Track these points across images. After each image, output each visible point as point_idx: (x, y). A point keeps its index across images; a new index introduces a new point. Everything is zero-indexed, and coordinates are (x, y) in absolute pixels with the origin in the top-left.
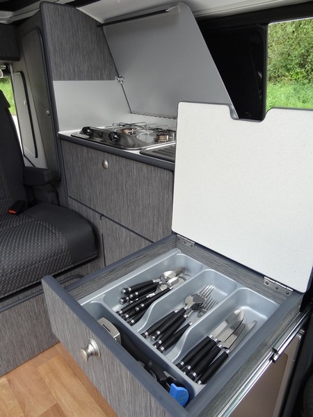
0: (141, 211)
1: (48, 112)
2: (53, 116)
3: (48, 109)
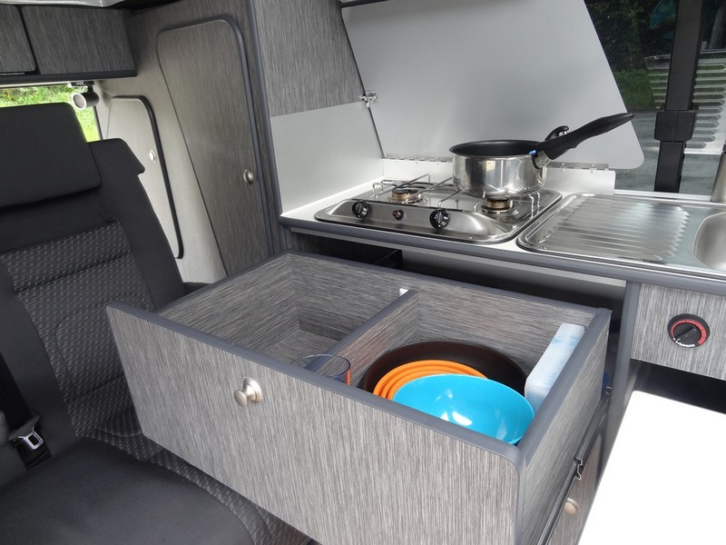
1: (250, 176)
2: (265, 185)
3: (250, 170)
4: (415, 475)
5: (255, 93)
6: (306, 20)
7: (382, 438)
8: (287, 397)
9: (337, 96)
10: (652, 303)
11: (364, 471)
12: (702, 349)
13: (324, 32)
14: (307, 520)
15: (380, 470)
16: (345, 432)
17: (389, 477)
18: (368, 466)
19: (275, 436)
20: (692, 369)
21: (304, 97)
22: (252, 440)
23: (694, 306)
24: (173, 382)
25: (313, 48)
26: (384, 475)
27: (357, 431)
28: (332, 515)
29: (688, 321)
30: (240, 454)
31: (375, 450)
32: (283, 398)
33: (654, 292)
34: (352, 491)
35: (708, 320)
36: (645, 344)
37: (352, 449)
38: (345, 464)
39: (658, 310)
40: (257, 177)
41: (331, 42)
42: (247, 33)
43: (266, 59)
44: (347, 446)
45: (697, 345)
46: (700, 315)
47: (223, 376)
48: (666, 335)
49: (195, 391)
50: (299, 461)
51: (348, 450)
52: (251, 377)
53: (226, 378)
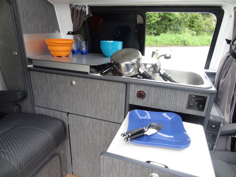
0: (102, 107)
1: (16, 53)
2: (21, 56)
3: (16, 51)
4: (108, 92)
5: (17, 26)
6: (36, 5)
7: (102, 86)
8: (82, 83)
9: (48, 30)
10: (133, 88)
11: (98, 95)
12: (144, 99)
13: (43, 10)
14: (83, 111)
15: (101, 93)
16: (95, 87)
17: (103, 94)
18: (99, 93)
19: (78, 93)
20: (143, 105)
21: (36, 29)
22: (71, 96)
23: (142, 89)
24: (49, 87)
25: (39, 14)
26: (102, 94)
27: (97, 86)
28: (90, 108)
29: (141, 92)
30: (67, 101)
31: (101, 89)
32: (81, 83)
33: (133, 85)
34: (95, 100)
35: (145, 92)
36: (132, 99)
37: (96, 90)
38: (94, 94)
39: (134, 90)
40: (18, 54)
41: (45, 13)
42: (14, 6)
43: (21, 15)
44: (95, 90)
45: (143, 99)
46: (143, 91)
47: (65, 82)
48: (136, 97)
49: (56, 88)
50: (83, 97)
51: (95, 91)
52: (73, 80)
53: (66, 82)
